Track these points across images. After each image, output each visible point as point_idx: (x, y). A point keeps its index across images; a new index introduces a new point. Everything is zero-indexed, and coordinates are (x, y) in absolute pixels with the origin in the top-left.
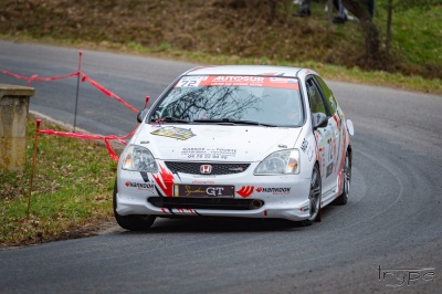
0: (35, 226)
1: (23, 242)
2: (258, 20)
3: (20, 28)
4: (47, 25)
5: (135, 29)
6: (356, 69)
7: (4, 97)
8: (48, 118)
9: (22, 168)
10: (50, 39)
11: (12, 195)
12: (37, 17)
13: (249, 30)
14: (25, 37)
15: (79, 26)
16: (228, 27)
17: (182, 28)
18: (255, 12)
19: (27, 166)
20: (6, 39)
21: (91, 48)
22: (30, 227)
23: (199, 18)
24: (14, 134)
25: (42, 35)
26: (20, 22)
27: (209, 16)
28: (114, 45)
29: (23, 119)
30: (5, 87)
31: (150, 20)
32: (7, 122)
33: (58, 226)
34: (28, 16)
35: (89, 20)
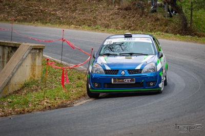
0: (47, 102)
1: (43, 110)
2: (136, 15)
3: (37, 20)
4: (49, 19)
5: (85, 20)
6: (178, 35)
7: (33, 49)
9: (40, 79)
10: (49, 24)
11: (36, 90)
12: (44, 15)
13: (133, 20)
14: (39, 24)
15: (61, 19)
16: (124, 18)
17: (105, 19)
18: (135, 12)
19: (42, 78)
21: (67, 28)
22: (45, 103)
23: (111, 15)
24: (37, 65)
25: (46, 23)
26: (37, 18)
27: (116, 14)
28: (76, 26)
29: (41, 58)
30: (33, 45)
31: (91, 16)
32: (34, 59)
33: (57, 102)
34: (40, 15)
35: (66, 16)
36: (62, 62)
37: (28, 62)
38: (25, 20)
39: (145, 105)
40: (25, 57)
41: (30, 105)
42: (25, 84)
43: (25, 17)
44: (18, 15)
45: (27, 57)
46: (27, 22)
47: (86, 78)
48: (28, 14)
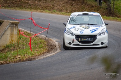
0: (19, 58)
1: (16, 62)
2: (79, 4)
3: (16, 6)
4: (24, 6)
5: (47, 6)
6: (105, 16)
7: (11, 24)
8: (24, 30)
9: (16, 43)
10: (24, 9)
11: (14, 50)
12: (21, 3)
13: (77, 6)
14: (18, 9)
15: (32, 6)
16: (71, 6)
17: (59, 6)
18: (78, 2)
19: (18, 42)
20: (13, 9)
21: (35, 11)
22: (18, 58)
23: (64, 3)
24: (14, 34)
25: (22, 8)
26: (17, 5)
27: (66, 3)
28: (41, 11)
29: (17, 30)
31: (51, 4)
32: (12, 31)
33: (25, 58)
34: (19, 3)
35: (35, 4)
36: (31, 33)
37: (9, 32)
38: (9, 6)
39: (80, 60)
40: (6, 29)
41: (8, 59)
42: (6, 46)
43: (9, 4)
44: (5, 3)
45: (8, 29)
46: (10, 7)
47: (45, 43)
48: (11, 2)
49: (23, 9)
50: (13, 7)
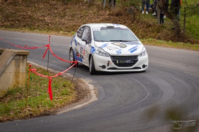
0: (29, 111)
1: (24, 118)
2: (127, 21)
3: (24, 26)
4: (37, 25)
5: (74, 26)
6: (170, 42)
7: (16, 55)
8: (36, 65)
9: (24, 86)
10: (38, 30)
11: (20, 98)
12: (32, 21)
14: (27, 30)
15: (50, 25)
18: (126, 18)
19: (27, 85)
20: (18, 31)
21: (55, 34)
22: (27, 111)
23: (102, 21)
24: (21, 71)
25: (34, 29)
26: (24, 24)
27: (107, 20)
28: (65, 33)
29: (25, 65)
30: (16, 51)
31: (81, 22)
32: (18, 66)
33: (39, 111)
34: (28, 21)
35: (55, 22)
36: (49, 69)
37: (12, 69)
38: (12, 26)
40: (8, 63)
41: (12, 113)
42: (8, 92)
43: (12, 23)
44: (5, 21)
45: (11, 64)
46: (15, 28)
47: (71, 86)
48: (16, 20)
49: (35, 31)
50: (19, 27)
